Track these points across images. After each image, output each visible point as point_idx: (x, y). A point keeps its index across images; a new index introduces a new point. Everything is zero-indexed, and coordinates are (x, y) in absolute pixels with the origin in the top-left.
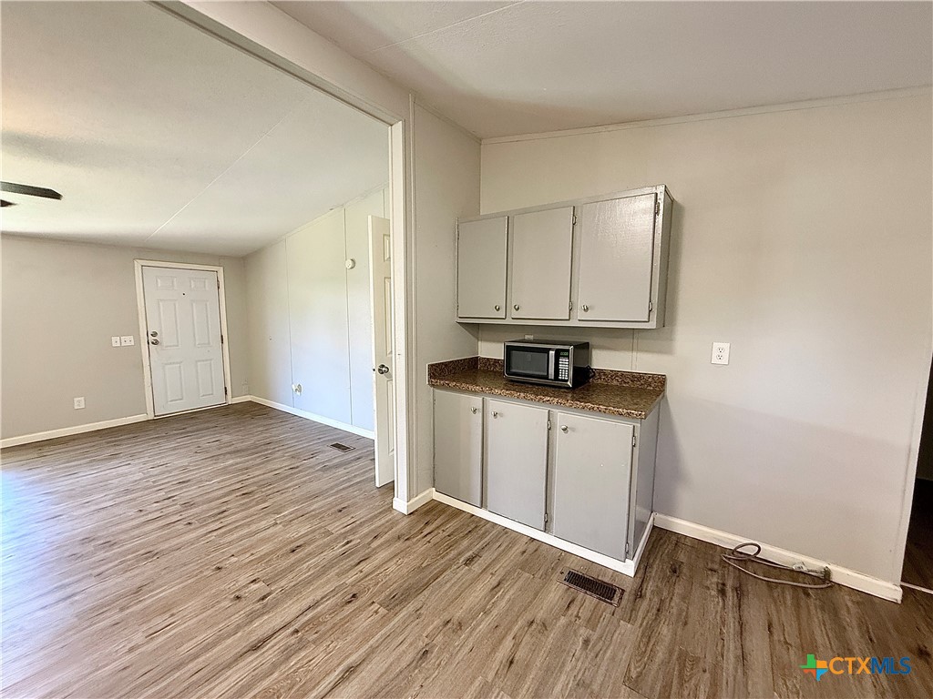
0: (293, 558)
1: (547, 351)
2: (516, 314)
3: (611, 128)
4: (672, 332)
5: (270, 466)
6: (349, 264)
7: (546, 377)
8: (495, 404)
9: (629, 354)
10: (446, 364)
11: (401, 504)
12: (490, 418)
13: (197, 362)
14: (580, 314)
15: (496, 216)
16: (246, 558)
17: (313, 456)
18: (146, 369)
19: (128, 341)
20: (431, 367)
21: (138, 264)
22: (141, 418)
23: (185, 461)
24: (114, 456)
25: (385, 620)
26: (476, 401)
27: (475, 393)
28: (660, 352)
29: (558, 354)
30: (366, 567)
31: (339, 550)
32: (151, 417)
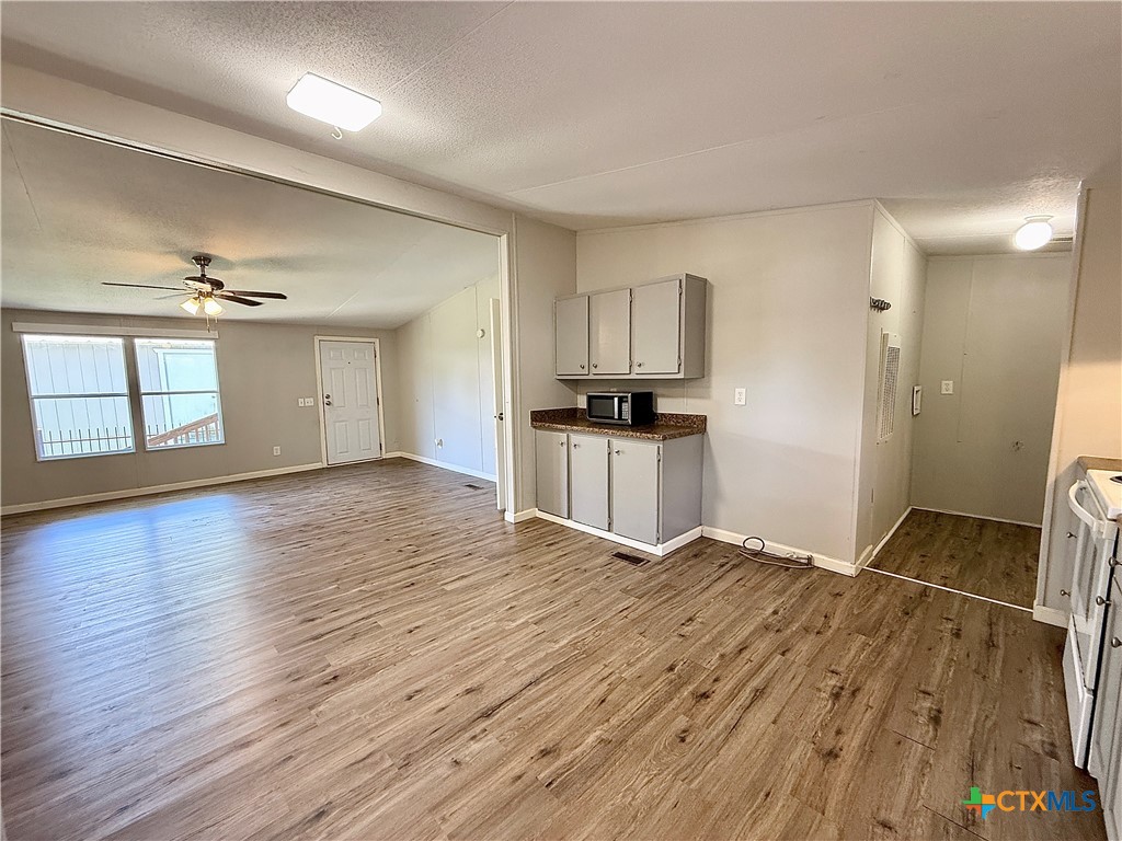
0: (433, 538)
1: (613, 398)
2: (594, 371)
3: (664, 225)
4: (709, 381)
5: (416, 496)
6: (480, 333)
7: (613, 418)
8: (575, 438)
9: (682, 400)
10: (546, 412)
11: (510, 517)
12: (572, 448)
13: (359, 420)
14: (636, 369)
15: (582, 295)
16: (404, 536)
17: (450, 491)
18: (322, 425)
19: (310, 402)
20: (533, 412)
21: (317, 339)
22: (318, 466)
23: (357, 492)
24: (305, 488)
25: (486, 563)
26: (563, 437)
27: (561, 430)
28: (701, 397)
29: (621, 400)
30: (479, 544)
31: (463, 536)
32: (325, 466)
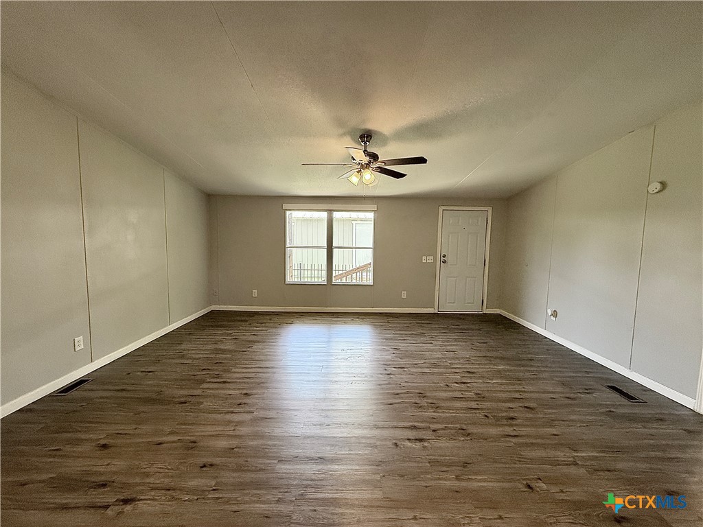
6: (655, 188)
13: (467, 277)
17: (587, 391)
18: (437, 279)
19: (430, 259)
21: (441, 209)
22: (430, 310)
32: (436, 312)
